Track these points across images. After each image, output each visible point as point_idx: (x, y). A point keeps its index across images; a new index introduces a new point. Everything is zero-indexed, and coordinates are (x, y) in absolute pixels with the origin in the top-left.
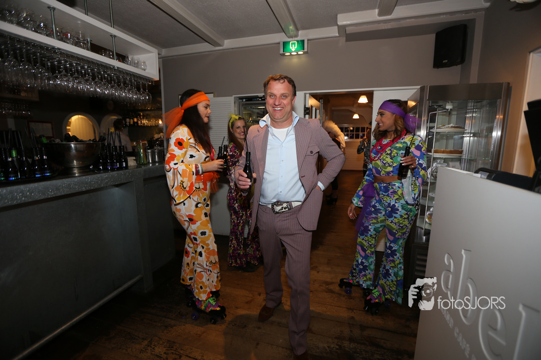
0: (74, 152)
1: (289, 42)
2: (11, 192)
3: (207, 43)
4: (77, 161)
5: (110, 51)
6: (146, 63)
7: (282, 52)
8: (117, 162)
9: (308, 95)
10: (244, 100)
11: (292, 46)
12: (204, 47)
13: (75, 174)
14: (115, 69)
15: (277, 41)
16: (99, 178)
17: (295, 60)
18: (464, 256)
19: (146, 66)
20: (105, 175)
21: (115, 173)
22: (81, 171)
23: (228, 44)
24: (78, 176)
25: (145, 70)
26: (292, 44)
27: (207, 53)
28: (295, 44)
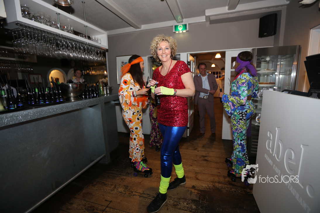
0: (71, 88)
1: (178, 25)
2: (49, 109)
3: (132, 27)
4: (73, 93)
5: (83, 34)
6: (101, 40)
7: (174, 31)
8: (92, 94)
9: (189, 55)
12: (130, 29)
13: (72, 100)
14: (87, 44)
15: (171, 25)
17: (181, 36)
18: (277, 131)
19: (101, 42)
20: (87, 100)
21: (91, 100)
22: (75, 99)
23: (144, 27)
24: (74, 102)
25: (100, 44)
26: (180, 27)
27: (131, 33)
28: (181, 26)
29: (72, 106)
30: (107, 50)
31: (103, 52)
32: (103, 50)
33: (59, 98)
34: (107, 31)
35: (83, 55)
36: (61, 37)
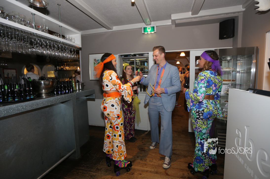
0: (43, 85)
1: (147, 27)
2: (17, 107)
3: (104, 28)
4: (44, 90)
5: (58, 33)
6: (75, 39)
7: (143, 32)
8: (64, 90)
10: (123, 56)
11: (148, 29)
12: (103, 30)
13: (43, 97)
14: (61, 43)
15: (140, 27)
16: (56, 98)
17: (150, 36)
19: (75, 41)
20: (59, 97)
21: (63, 96)
22: (47, 95)
23: (115, 28)
24: (45, 98)
25: (74, 42)
26: (148, 28)
27: (104, 33)
28: (150, 28)
29: (43, 102)
30: (80, 49)
31: (76, 50)
32: (77, 48)
33: (30, 95)
34: (81, 31)
35: (57, 53)
36: (35, 36)
